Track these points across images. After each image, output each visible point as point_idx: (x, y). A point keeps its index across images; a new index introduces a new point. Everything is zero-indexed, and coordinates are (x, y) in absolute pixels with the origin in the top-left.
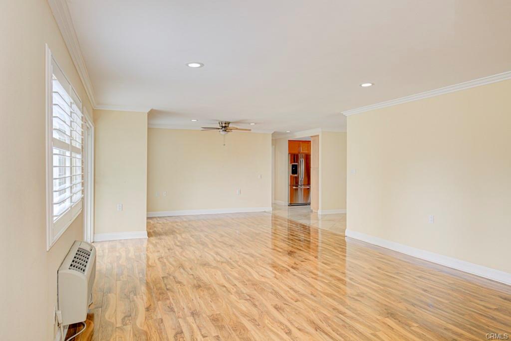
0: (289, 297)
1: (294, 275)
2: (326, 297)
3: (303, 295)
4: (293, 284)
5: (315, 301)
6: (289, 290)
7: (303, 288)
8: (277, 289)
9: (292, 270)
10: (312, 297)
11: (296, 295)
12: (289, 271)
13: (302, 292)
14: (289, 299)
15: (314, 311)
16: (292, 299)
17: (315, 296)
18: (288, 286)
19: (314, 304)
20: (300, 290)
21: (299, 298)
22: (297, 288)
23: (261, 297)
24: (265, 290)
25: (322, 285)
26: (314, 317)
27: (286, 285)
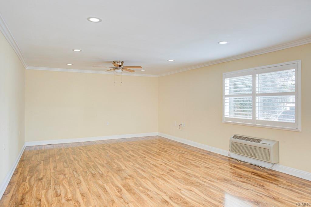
0: (167, 176)
1: (165, 193)
2: (146, 177)
3: (159, 177)
4: (165, 184)
5: (153, 174)
6: (168, 180)
7: (159, 182)
8: (176, 181)
9: (168, 200)
10: (154, 177)
11: (163, 177)
12: (171, 198)
13: (160, 179)
14: (167, 175)
15: (155, 171)
16: (166, 175)
17: (153, 177)
18: (169, 183)
19: (154, 173)
20: (161, 180)
21: (162, 175)
22: (163, 182)
23: (183, 176)
24: (183, 180)
25: (145, 185)
26: (155, 169)
27: (171, 184)
